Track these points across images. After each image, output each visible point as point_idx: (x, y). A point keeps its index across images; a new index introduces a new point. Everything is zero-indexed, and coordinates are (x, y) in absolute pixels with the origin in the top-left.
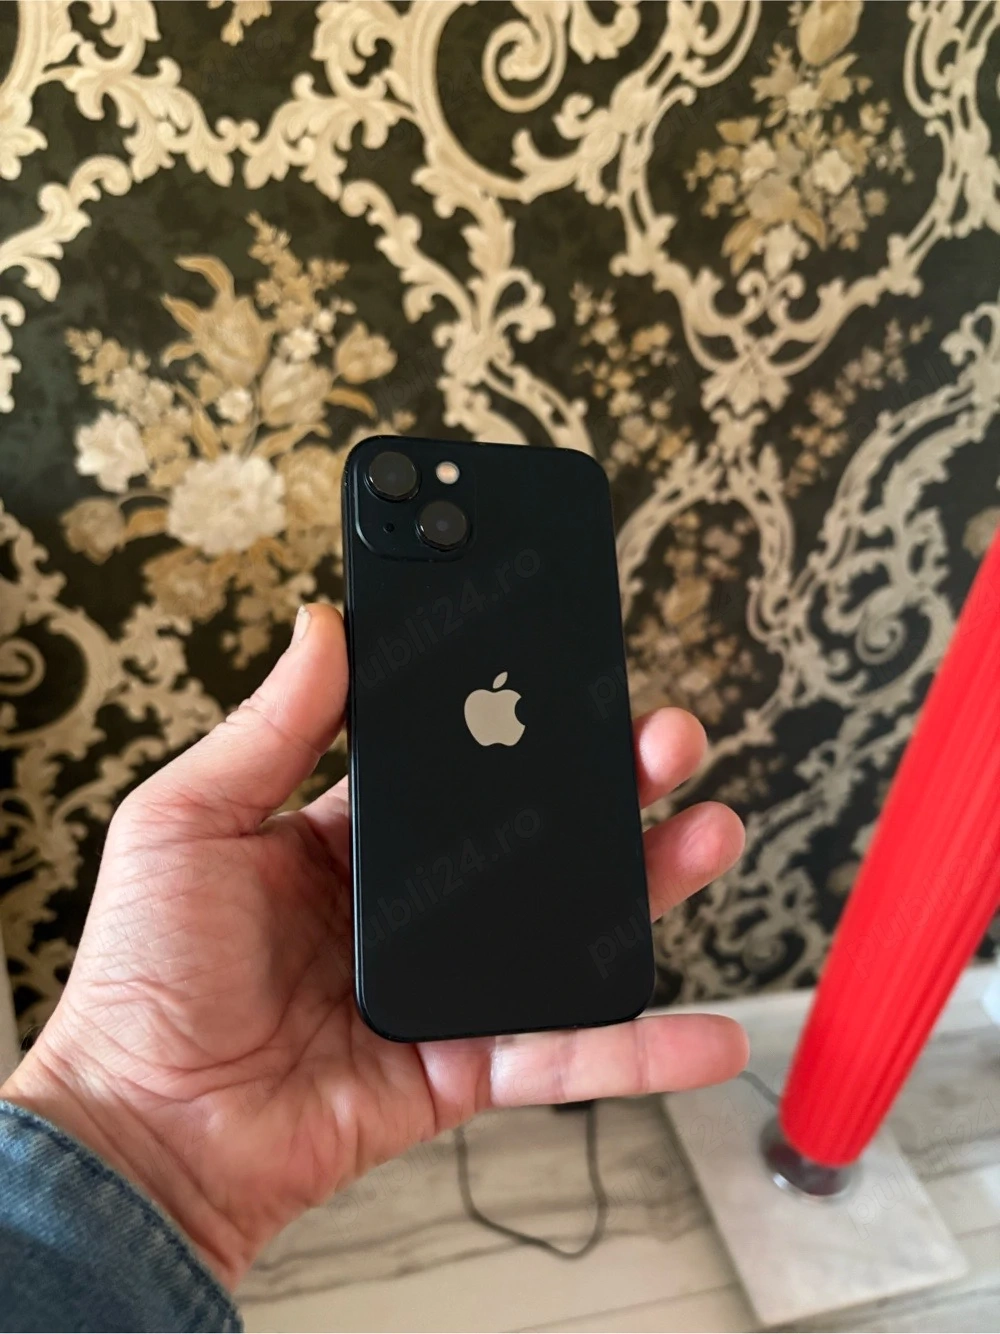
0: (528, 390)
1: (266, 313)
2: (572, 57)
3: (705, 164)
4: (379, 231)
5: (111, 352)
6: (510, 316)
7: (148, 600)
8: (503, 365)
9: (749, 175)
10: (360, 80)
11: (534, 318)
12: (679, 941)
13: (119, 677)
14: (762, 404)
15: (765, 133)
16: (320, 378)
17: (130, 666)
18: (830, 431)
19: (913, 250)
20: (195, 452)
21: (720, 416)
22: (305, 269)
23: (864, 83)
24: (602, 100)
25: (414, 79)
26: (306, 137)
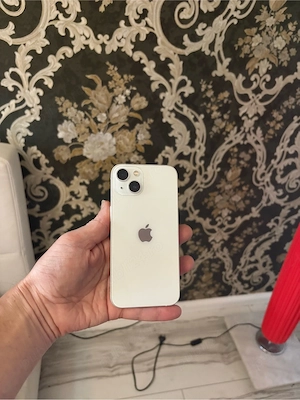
0: (187, 111)
1: (111, 90)
2: (201, 11)
3: (240, 43)
4: (144, 65)
5: (67, 103)
6: (182, 90)
7: (77, 175)
8: (179, 104)
9: (253, 45)
10: (138, 21)
11: (189, 90)
12: (231, 276)
13: (69, 197)
14: (257, 114)
15: (259, 32)
16: (126, 110)
17: (72, 193)
18: (278, 122)
20: (91, 131)
21: (244, 118)
22: (122, 77)
23: (289, 16)
24: (209, 24)
25: (154, 20)
26: (123, 39)
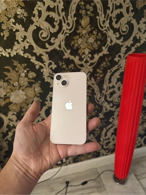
1: (17, 72)
2: (51, 33)
3: (73, 43)
4: (30, 59)
6: (50, 67)
7: (10, 111)
8: (51, 73)
9: (79, 43)
10: (23, 41)
11: (54, 66)
13: (8, 121)
14: (90, 72)
15: (80, 37)
16: (26, 79)
17: (9, 119)
18: (100, 74)
19: (106, 48)
20: (12, 91)
22: (21, 65)
23: (93, 28)
24: (56, 37)
25: (30, 39)
26: (18, 49)
